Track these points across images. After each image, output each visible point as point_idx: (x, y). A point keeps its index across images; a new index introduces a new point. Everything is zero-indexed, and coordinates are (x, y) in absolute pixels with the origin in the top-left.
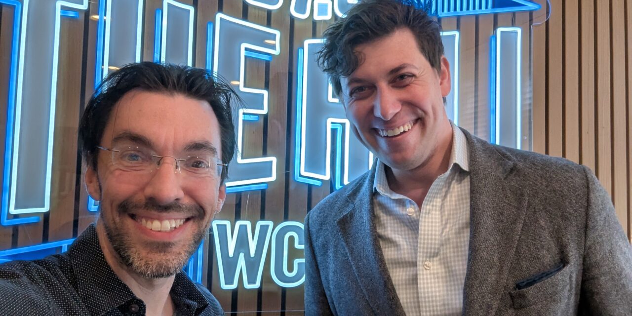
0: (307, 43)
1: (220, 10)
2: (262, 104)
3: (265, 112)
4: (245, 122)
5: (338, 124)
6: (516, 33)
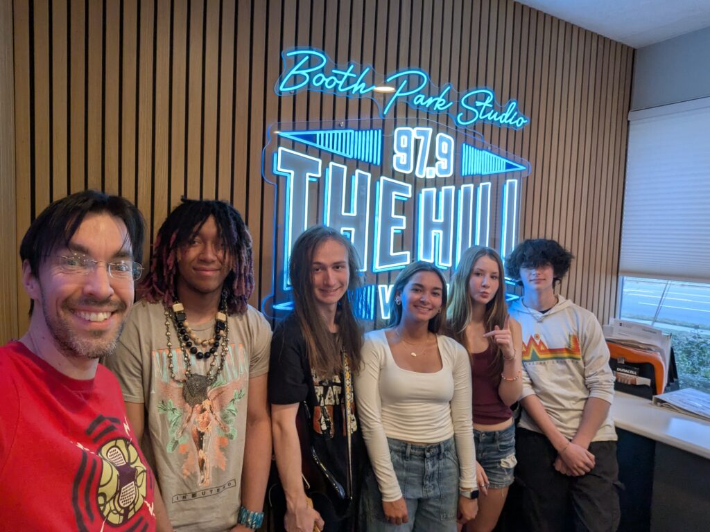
0: (424, 190)
1: (381, 175)
2: (402, 223)
3: (404, 227)
4: (395, 234)
5: (437, 233)
6: (514, 182)
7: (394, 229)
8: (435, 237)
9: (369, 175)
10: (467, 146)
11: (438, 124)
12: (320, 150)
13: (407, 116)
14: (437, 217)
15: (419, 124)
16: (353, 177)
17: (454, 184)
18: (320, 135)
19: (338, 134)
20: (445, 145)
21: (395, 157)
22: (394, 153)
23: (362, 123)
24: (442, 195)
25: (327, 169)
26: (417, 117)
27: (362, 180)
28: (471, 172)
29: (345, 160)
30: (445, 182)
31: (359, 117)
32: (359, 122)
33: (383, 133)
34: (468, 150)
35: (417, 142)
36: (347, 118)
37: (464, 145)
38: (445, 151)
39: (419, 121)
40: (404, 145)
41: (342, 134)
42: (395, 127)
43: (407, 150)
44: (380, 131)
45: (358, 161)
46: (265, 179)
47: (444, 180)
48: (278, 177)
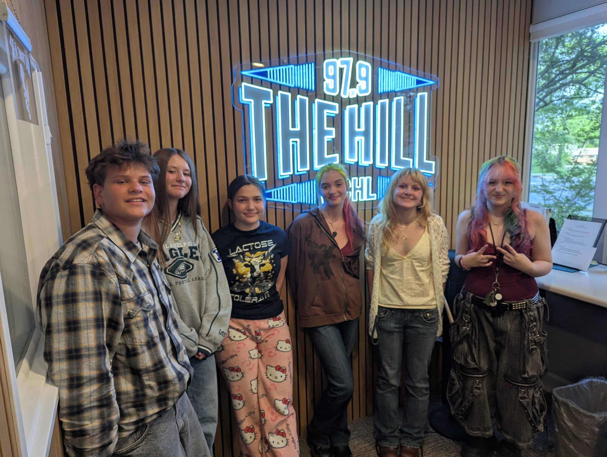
4: (328, 142)
5: (360, 139)
6: (425, 95)
7: (327, 138)
8: (358, 142)
9: (307, 99)
10: (382, 69)
11: (358, 55)
12: (271, 83)
13: (333, 50)
14: (359, 127)
15: (343, 55)
16: (296, 101)
17: (373, 101)
18: (270, 71)
19: (283, 69)
20: (363, 70)
21: (325, 83)
22: (324, 80)
23: (300, 59)
24: (363, 110)
25: (277, 97)
26: (341, 50)
27: (302, 103)
28: (386, 89)
29: (289, 89)
30: (365, 99)
31: (297, 55)
32: (298, 58)
33: (315, 65)
34: (383, 73)
35: (341, 70)
36: (288, 56)
37: (380, 69)
38: (364, 75)
39: (343, 53)
40: (331, 74)
41: (286, 69)
42: (324, 60)
43: (334, 77)
44: (313, 64)
45: (299, 88)
46: (235, 107)
47: (364, 98)
48: (243, 105)
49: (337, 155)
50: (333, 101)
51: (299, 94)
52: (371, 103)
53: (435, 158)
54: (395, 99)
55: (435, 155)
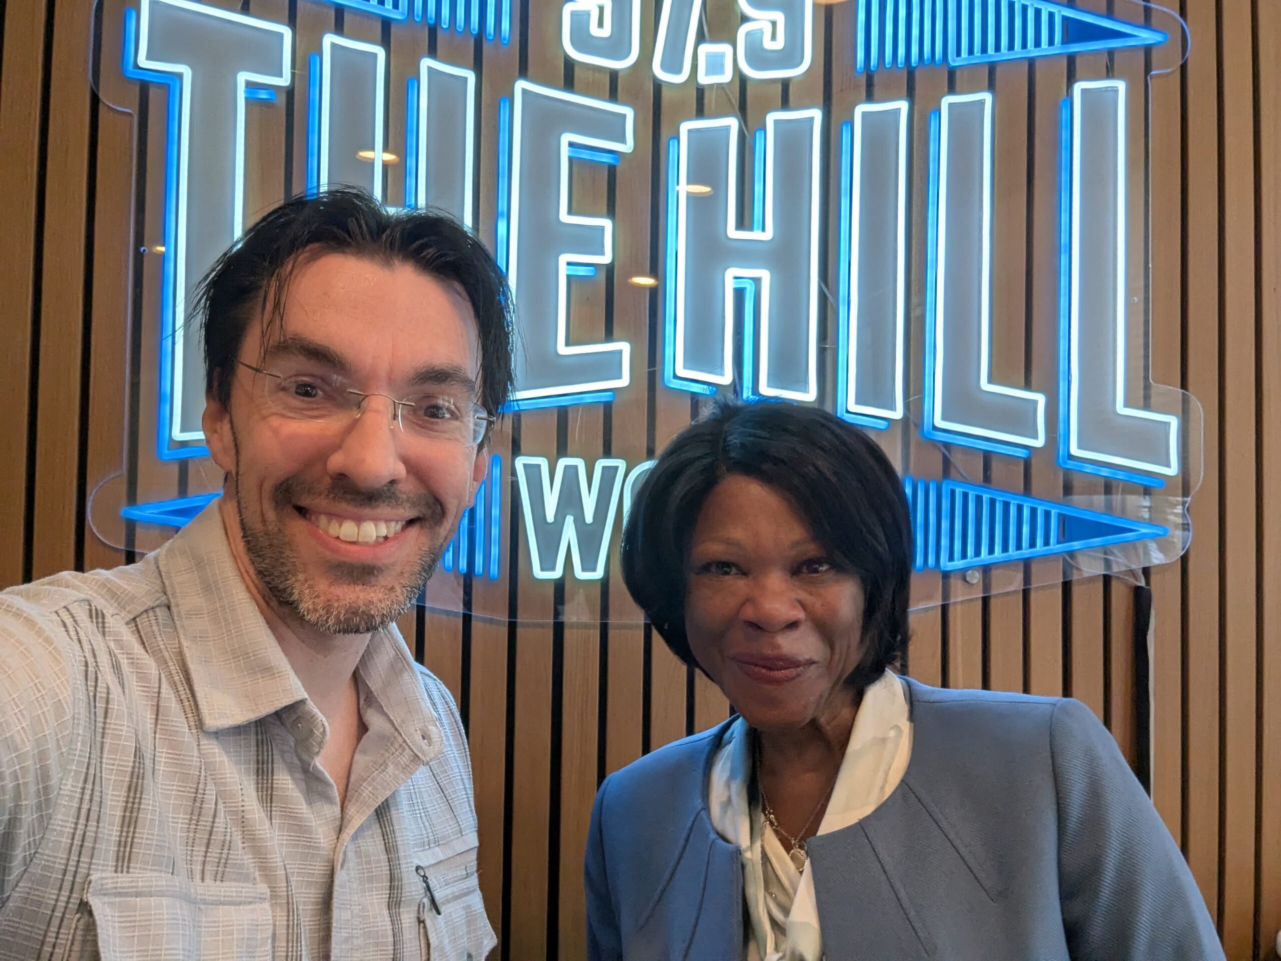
5: (747, 278)
6: (1115, 91)
7: (568, 264)
8: (739, 294)
14: (745, 224)
16: (411, 82)
17: (827, 104)
24: (766, 143)
25: (313, 59)
27: (445, 93)
29: (385, 30)
30: (783, 94)
45: (432, 29)
46: (101, 96)
47: (779, 88)
48: (144, 88)
49: (624, 347)
50: (613, 96)
51: (432, 52)
52: (816, 114)
53: (1185, 401)
54: (947, 101)
55: (1184, 385)
